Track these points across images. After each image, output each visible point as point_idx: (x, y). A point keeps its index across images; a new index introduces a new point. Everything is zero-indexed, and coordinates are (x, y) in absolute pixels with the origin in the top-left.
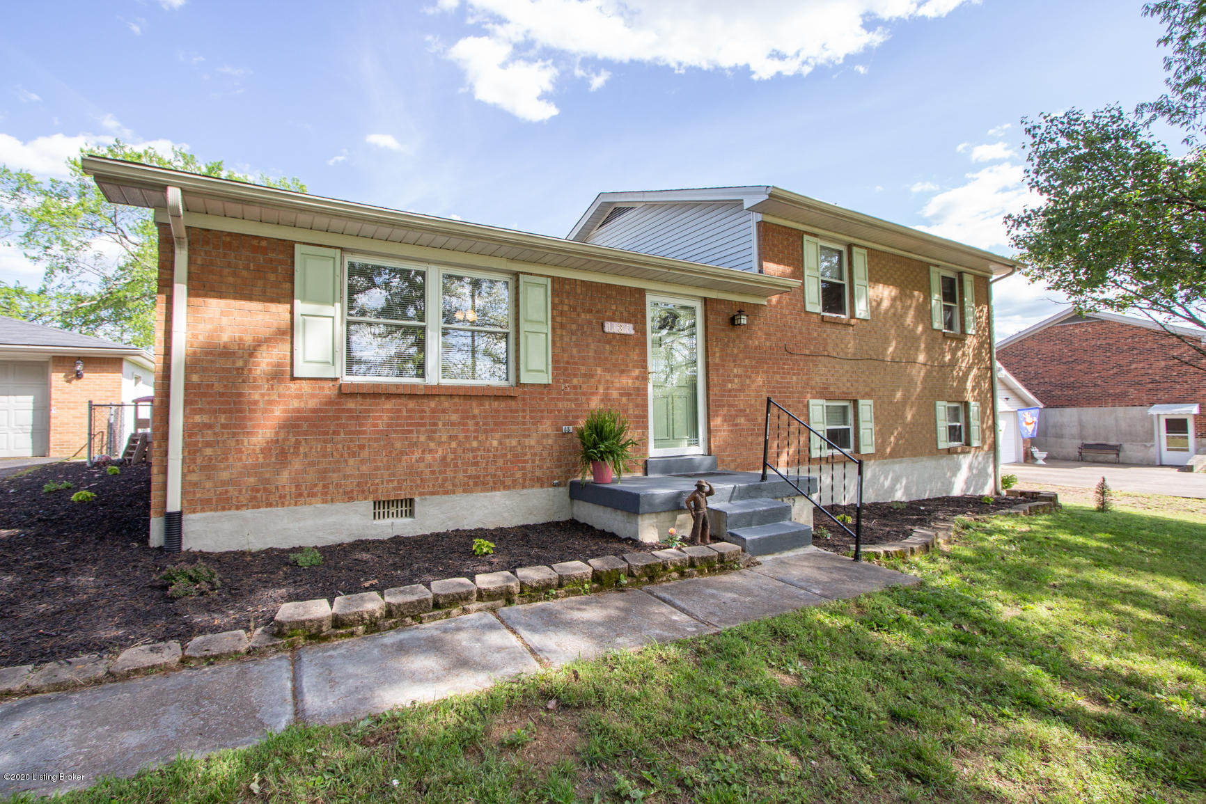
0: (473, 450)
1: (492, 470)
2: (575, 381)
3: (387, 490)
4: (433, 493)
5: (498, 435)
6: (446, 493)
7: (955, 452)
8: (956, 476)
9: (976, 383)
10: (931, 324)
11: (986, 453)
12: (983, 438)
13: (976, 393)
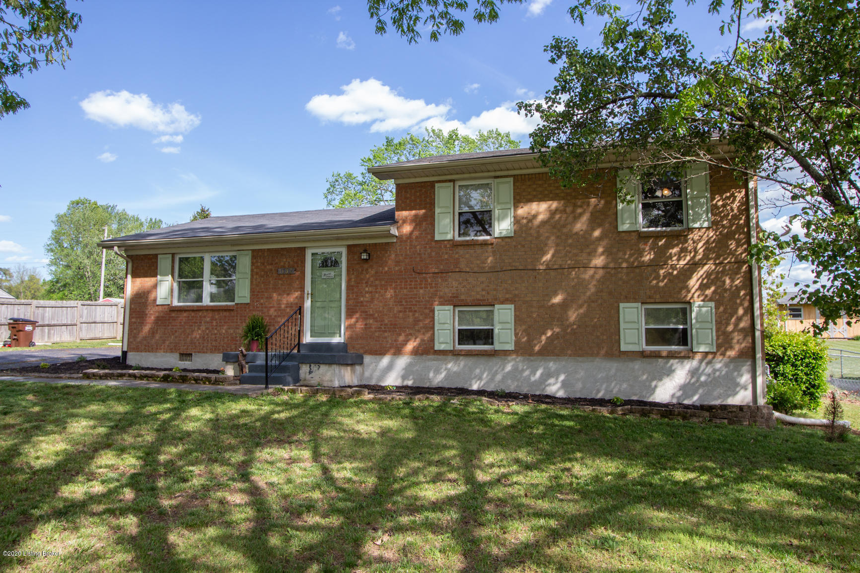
0: (215, 334)
2: (262, 301)
3: (183, 350)
4: (199, 352)
5: (225, 327)
6: (204, 352)
7: (657, 355)
8: (661, 380)
9: (711, 280)
10: (616, 227)
11: (733, 360)
12: (723, 343)
13: (709, 292)
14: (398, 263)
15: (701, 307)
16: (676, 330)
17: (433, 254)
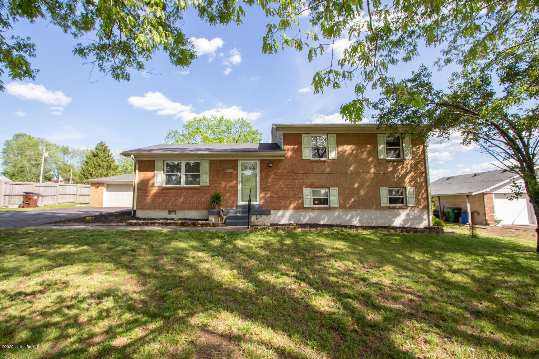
7: (394, 208)
8: (396, 218)
9: (413, 179)
10: (378, 157)
11: (421, 209)
12: (418, 203)
13: (412, 184)
14: (285, 169)
15: (410, 190)
16: (399, 198)
17: (302, 165)
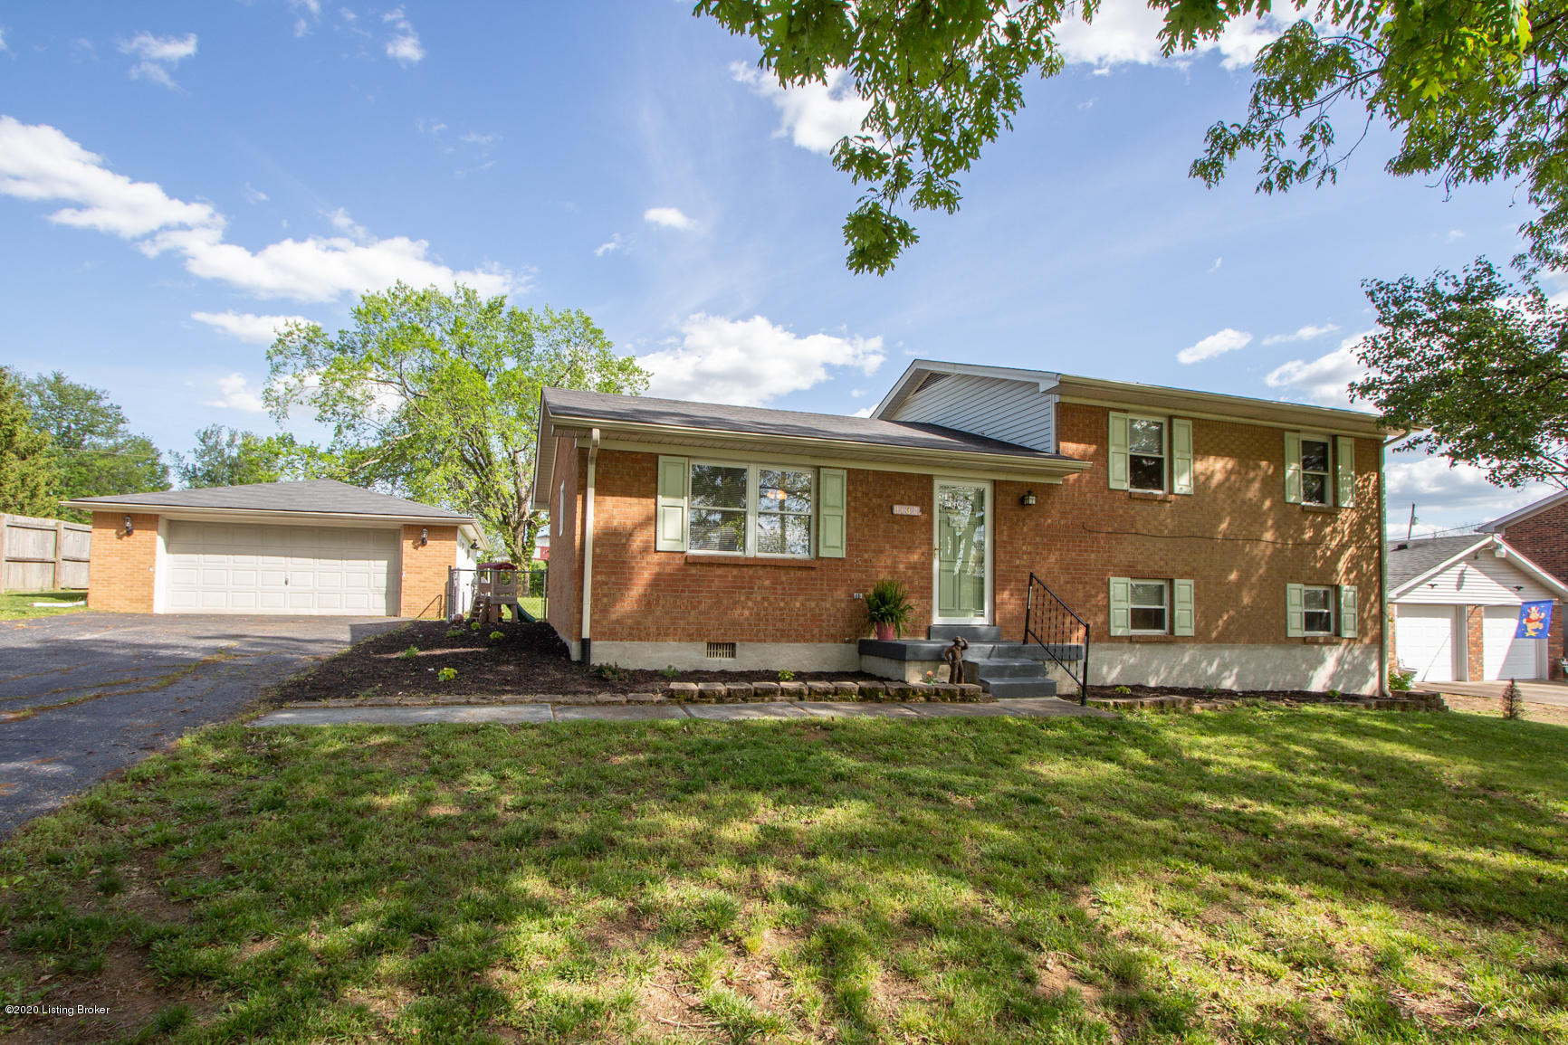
0: (781, 609)
1: (795, 625)
2: (866, 556)
3: (716, 636)
4: (750, 641)
5: (801, 598)
6: (759, 641)
7: (1315, 641)
8: (1315, 669)
9: (1355, 564)
10: (1284, 497)
11: (1367, 647)
12: (1362, 631)
13: (1352, 576)
14: (1064, 514)
15: (1348, 592)
16: (1321, 614)
17: (1106, 506)
